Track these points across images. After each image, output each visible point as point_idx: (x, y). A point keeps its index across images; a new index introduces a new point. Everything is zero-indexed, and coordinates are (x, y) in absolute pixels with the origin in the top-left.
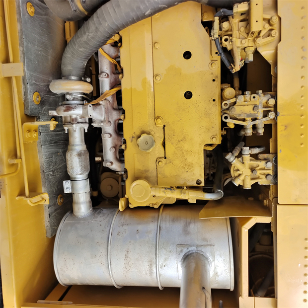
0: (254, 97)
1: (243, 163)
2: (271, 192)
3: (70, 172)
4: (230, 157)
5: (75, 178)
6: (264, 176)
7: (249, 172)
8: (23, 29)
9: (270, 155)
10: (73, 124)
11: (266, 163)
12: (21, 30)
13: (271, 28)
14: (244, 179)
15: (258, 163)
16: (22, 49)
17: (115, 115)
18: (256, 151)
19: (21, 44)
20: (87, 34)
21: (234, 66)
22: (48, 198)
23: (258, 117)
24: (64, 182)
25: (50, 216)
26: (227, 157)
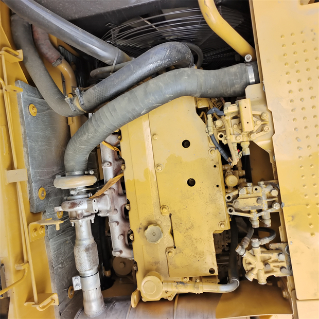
0: (256, 189)
1: (254, 256)
2: (289, 283)
3: (79, 268)
4: (240, 251)
5: (84, 274)
6: (278, 269)
7: (261, 265)
8: (27, 131)
9: (282, 244)
10: (79, 219)
11: (279, 255)
12: (25, 132)
13: (263, 123)
14: (258, 272)
15: (270, 255)
16: (26, 149)
17: (121, 202)
18: (266, 241)
19: (25, 145)
20: (87, 134)
21: (232, 160)
22: (58, 298)
23: (263, 209)
24: (73, 278)
25: (60, 315)
26: (237, 251)
